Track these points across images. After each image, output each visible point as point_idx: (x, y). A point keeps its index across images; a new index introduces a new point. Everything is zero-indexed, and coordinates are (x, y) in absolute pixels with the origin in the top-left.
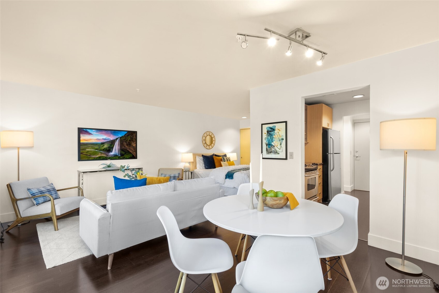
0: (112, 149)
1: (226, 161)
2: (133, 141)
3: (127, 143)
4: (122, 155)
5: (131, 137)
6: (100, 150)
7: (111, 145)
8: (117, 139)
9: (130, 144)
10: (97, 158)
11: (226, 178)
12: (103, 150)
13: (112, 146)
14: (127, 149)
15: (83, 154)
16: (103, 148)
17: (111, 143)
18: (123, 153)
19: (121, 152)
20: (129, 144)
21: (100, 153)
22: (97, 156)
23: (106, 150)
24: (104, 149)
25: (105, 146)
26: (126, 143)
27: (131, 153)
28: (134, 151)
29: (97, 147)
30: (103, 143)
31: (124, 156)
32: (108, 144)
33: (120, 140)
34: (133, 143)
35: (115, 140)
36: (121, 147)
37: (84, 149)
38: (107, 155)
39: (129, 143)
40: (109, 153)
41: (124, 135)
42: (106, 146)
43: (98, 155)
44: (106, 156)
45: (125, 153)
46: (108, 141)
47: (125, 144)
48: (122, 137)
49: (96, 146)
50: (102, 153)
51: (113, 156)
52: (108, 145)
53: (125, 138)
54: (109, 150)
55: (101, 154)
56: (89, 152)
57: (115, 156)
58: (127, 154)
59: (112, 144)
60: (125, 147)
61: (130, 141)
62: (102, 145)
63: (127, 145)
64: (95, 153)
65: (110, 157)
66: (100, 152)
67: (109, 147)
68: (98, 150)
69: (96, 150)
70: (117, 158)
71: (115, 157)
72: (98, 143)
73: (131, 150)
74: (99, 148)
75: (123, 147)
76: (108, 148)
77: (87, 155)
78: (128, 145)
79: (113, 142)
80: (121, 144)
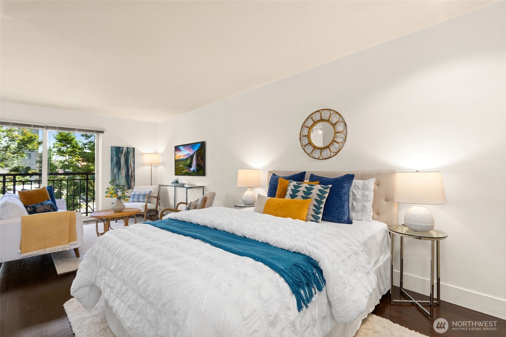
4: (198, 171)
7: (191, 160)
8: (194, 153)
10: (185, 173)
12: (187, 165)
14: (201, 164)
17: (191, 159)
19: (197, 167)
29: (184, 163)
30: (187, 159)
31: (199, 173)
32: (189, 159)
37: (179, 165)
38: (189, 171)
40: (190, 169)
41: (199, 148)
42: (188, 162)
43: (185, 170)
45: (200, 169)
46: (190, 156)
47: (199, 158)
48: (198, 150)
54: (190, 166)
56: (181, 168)
57: (194, 171)
60: (199, 161)
62: (187, 161)
64: (183, 169)
65: (191, 172)
66: (186, 168)
67: (190, 163)
69: (184, 166)
70: (196, 174)
71: (194, 173)
72: (185, 159)
74: (185, 164)
75: (198, 162)
77: (180, 170)
79: (192, 157)
80: (197, 159)
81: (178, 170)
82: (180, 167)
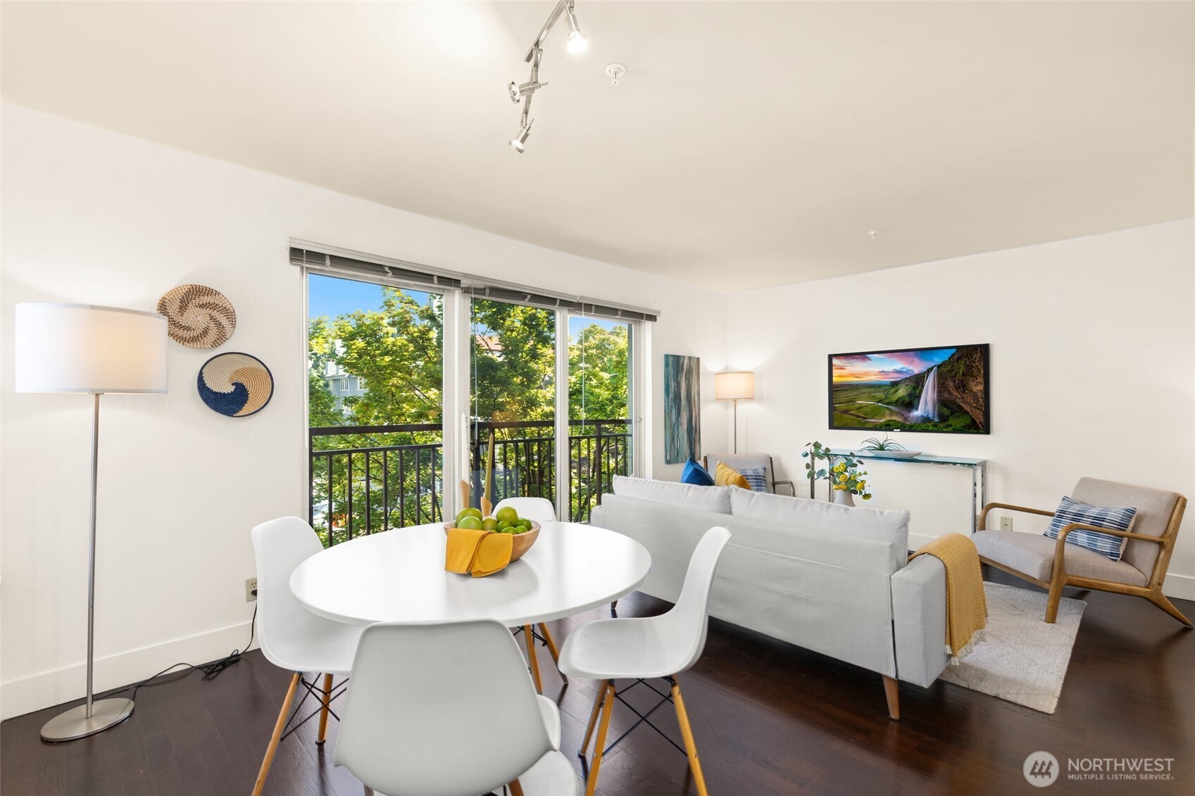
0: (916, 401)
2: (972, 376)
3: (957, 382)
4: (943, 418)
5: (968, 363)
6: (888, 404)
7: (915, 388)
8: (929, 370)
9: (964, 386)
10: (882, 424)
12: (896, 403)
13: (918, 391)
14: (958, 401)
16: (896, 399)
17: (914, 384)
18: (946, 412)
19: (939, 408)
20: (963, 387)
21: (888, 412)
22: (882, 421)
23: (903, 402)
24: (897, 401)
25: (900, 391)
26: (954, 382)
27: (967, 413)
28: (975, 407)
29: (881, 395)
30: (895, 384)
31: (948, 423)
32: (907, 385)
33: (938, 375)
34: (974, 381)
35: (925, 372)
36: (940, 393)
37: (852, 401)
38: (906, 419)
39: (962, 381)
40: (909, 411)
41: (949, 359)
42: (902, 392)
43: (883, 416)
44: (904, 422)
45: (952, 413)
46: (908, 376)
47: (951, 384)
48: (944, 363)
49: (878, 392)
50: (892, 413)
51: (920, 421)
52: (908, 389)
53: (950, 366)
54: (910, 403)
55: (891, 415)
56: (864, 409)
57: (926, 420)
58: (958, 417)
59: (918, 387)
60: (950, 393)
61: (963, 375)
62: (893, 390)
63: (957, 388)
64: (876, 412)
65: (913, 422)
66: (889, 409)
67: (910, 395)
68: (884, 404)
69: (880, 404)
70: (931, 428)
71: (924, 426)
72: (884, 383)
73: (966, 403)
74: (886, 398)
75: (947, 395)
76: (907, 398)
77: (858, 417)
78: (959, 388)
79: (918, 381)
80: (941, 386)
81: (846, 415)
82: (860, 408)
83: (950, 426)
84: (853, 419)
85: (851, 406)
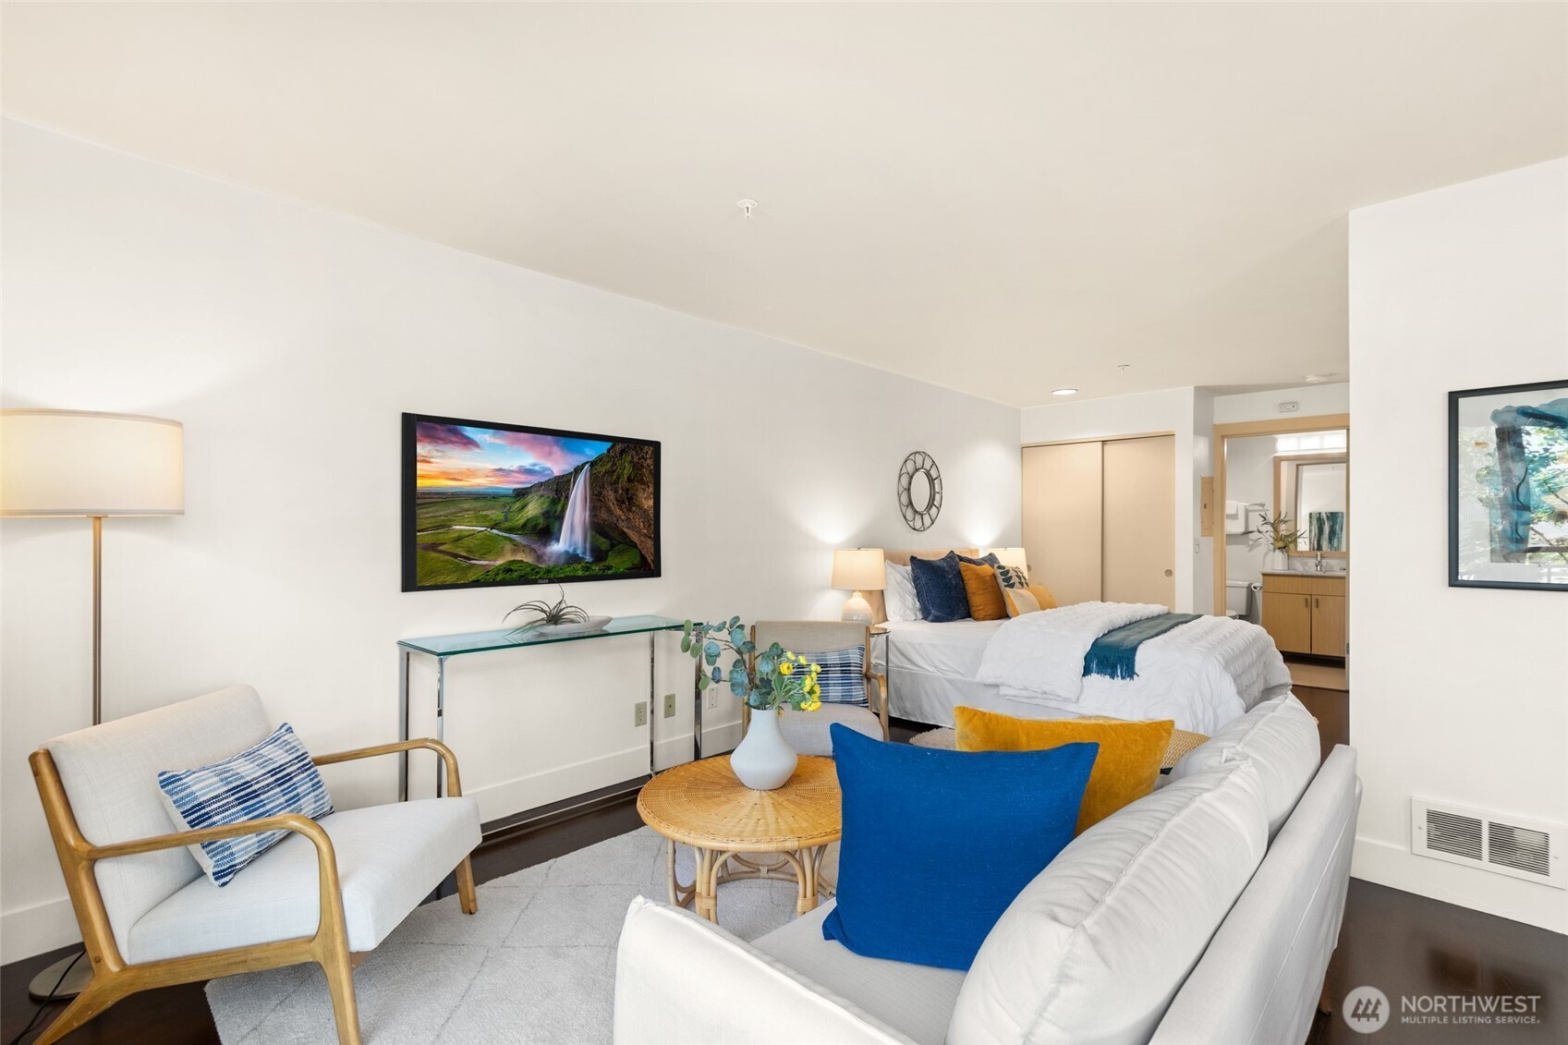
0: (556, 525)
1: (1017, 585)
3: (620, 491)
4: (599, 555)
6: (510, 530)
7: (554, 502)
8: (578, 470)
9: (630, 499)
10: (498, 570)
11: (1087, 671)
12: (524, 529)
13: (559, 508)
14: (621, 524)
15: (441, 552)
16: (522, 521)
17: (552, 495)
18: (604, 543)
19: (593, 537)
20: (628, 500)
21: (508, 546)
22: (499, 562)
23: (534, 527)
24: (524, 525)
25: (530, 507)
26: (616, 492)
27: (635, 546)
28: (645, 535)
29: (496, 514)
30: (521, 494)
31: (607, 563)
32: (542, 496)
33: (591, 478)
34: (644, 491)
35: (571, 473)
36: (594, 510)
38: (540, 558)
39: (627, 490)
40: (546, 544)
41: (606, 454)
42: (533, 508)
43: (500, 554)
44: (536, 563)
45: (613, 546)
46: (543, 480)
47: (611, 495)
48: (600, 459)
49: (492, 508)
50: (517, 547)
51: (562, 560)
52: (542, 503)
53: (610, 464)
54: (546, 529)
55: (514, 552)
56: (466, 542)
57: (572, 558)
58: (620, 552)
59: (560, 500)
60: (609, 511)
61: (629, 480)
62: (518, 505)
63: (620, 502)
64: (488, 547)
65: (551, 564)
66: (511, 540)
67: (546, 514)
68: (501, 530)
69: (495, 531)
70: (580, 573)
71: (572, 570)
72: (503, 492)
73: (633, 528)
74: (506, 519)
75: (604, 515)
76: (541, 521)
77: (456, 556)
78: (624, 502)
79: (559, 488)
80: (596, 500)
81: (433, 555)
82: (459, 539)
83: (609, 568)
84: (447, 561)
85: (443, 536)
